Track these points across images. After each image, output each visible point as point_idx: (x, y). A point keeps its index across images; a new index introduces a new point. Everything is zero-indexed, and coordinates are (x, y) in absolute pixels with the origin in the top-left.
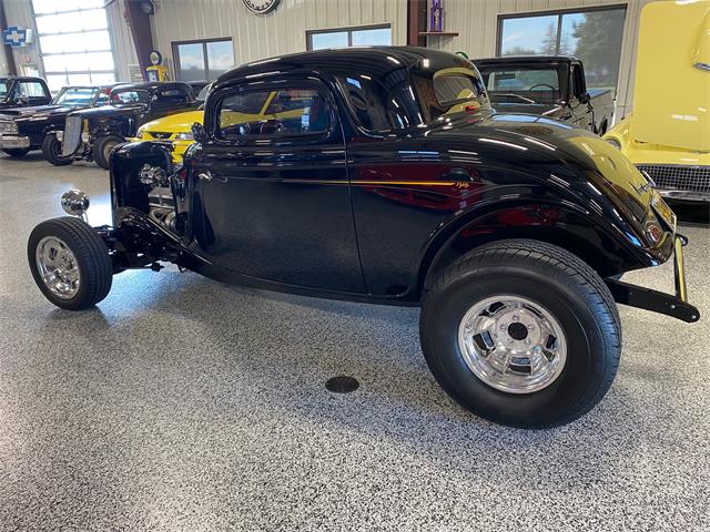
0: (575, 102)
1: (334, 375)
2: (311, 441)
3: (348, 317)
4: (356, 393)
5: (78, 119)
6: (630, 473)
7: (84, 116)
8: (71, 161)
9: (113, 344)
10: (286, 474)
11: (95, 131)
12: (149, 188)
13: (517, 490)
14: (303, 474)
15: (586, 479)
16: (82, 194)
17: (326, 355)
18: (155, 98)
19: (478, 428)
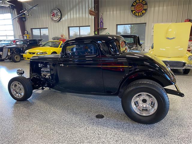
0: (138, 46)
1: (97, 114)
2: (97, 131)
3: (95, 99)
4: (104, 118)
5: (7, 48)
6: (173, 132)
7: (9, 48)
8: (4, 60)
9: (35, 110)
10: (93, 139)
11: (12, 52)
12: (41, 68)
13: (149, 139)
14: (98, 139)
15: (164, 135)
16: (22, 70)
17: (93, 109)
18: (29, 43)
19: (136, 125)
